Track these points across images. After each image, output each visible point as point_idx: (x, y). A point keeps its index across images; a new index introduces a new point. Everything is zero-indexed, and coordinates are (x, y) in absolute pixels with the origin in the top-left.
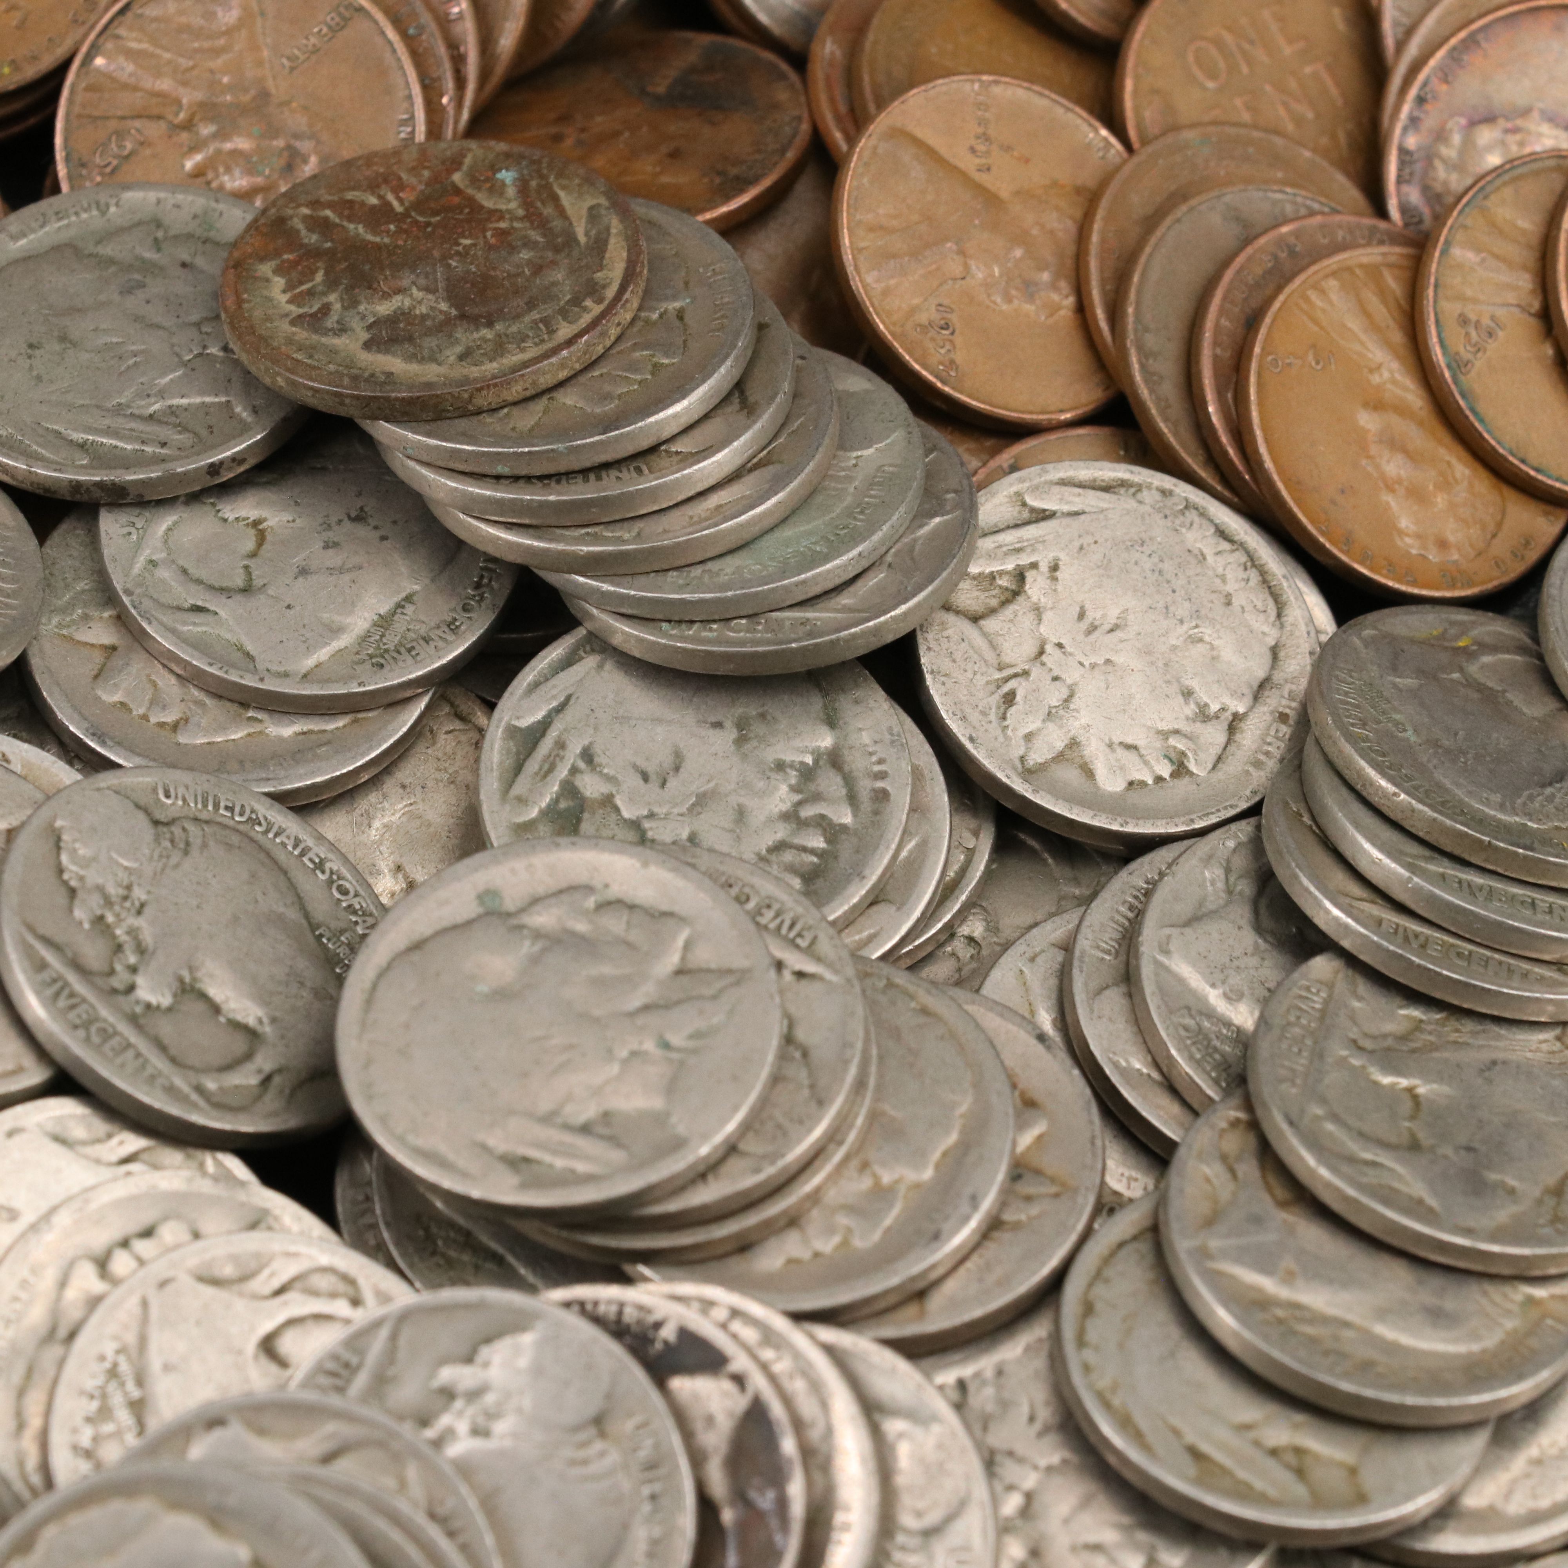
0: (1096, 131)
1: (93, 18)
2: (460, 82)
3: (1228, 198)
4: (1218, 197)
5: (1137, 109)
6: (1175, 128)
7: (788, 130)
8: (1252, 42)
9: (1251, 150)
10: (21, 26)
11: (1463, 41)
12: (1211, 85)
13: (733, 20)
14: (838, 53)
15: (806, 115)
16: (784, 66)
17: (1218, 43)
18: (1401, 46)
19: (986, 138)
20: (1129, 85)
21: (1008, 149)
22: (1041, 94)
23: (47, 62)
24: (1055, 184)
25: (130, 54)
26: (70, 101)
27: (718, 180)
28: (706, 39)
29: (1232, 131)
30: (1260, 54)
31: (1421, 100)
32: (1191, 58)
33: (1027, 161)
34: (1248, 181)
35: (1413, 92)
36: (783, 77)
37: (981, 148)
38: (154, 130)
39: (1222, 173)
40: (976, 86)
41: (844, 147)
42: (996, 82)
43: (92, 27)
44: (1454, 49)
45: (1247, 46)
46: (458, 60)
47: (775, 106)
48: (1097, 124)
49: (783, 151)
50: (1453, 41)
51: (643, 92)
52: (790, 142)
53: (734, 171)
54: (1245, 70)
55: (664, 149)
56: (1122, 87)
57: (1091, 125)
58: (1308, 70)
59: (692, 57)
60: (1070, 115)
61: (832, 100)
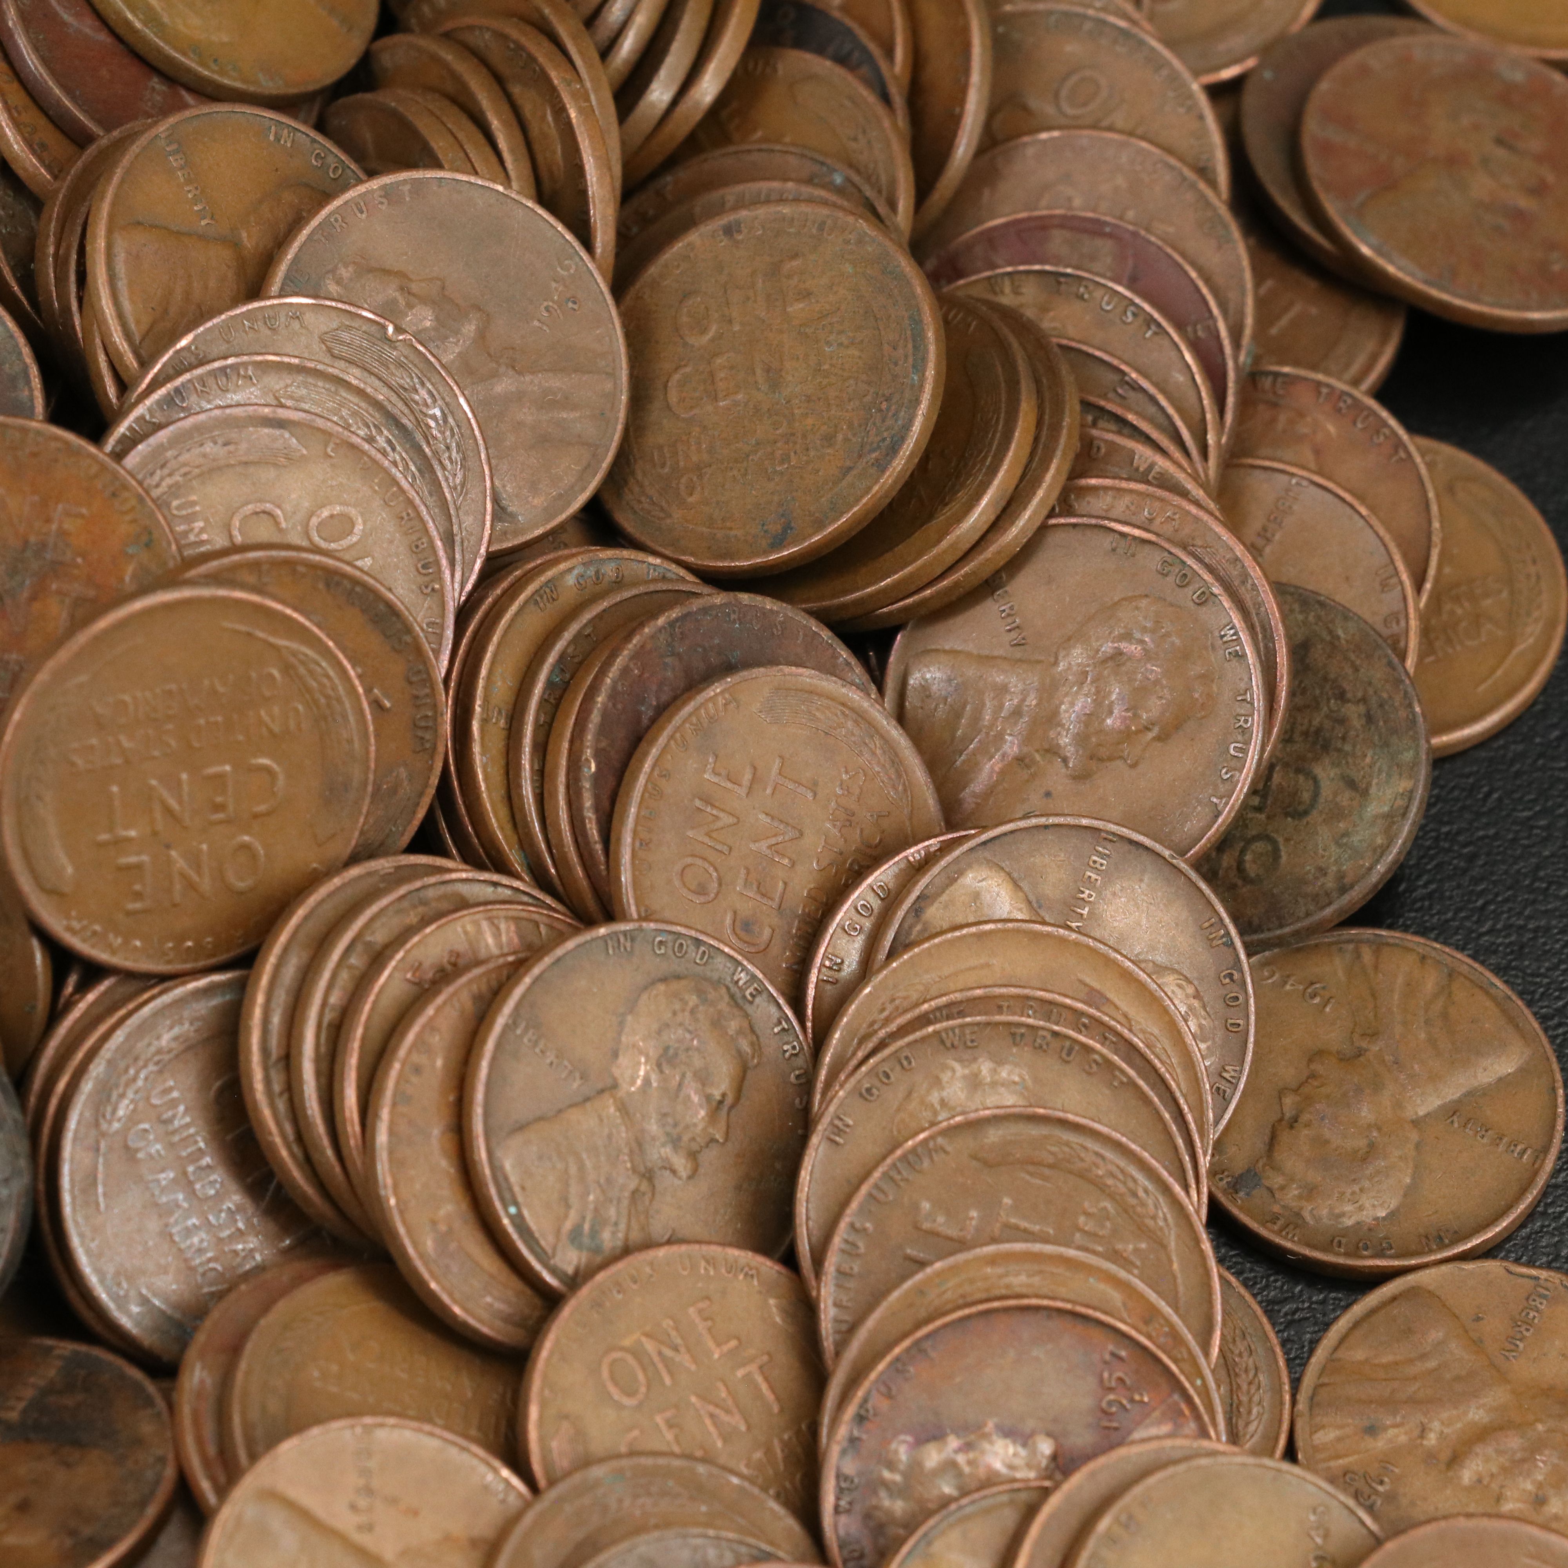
0: (496, 1471)
3: (642, 1549)
4: (630, 1551)
5: (542, 1439)
6: (586, 1462)
7: (150, 1474)
8: (676, 1349)
9: (671, 1483)
11: (908, 1350)
12: (627, 1401)
13: (99, 1328)
14: (209, 1381)
15: (171, 1456)
16: (151, 1388)
17: (637, 1353)
18: (841, 1346)
19: (369, 1491)
20: (534, 1412)
21: (393, 1501)
22: (431, 1434)
24: (447, 1538)
27: (68, 1542)
28: (67, 1348)
29: (649, 1461)
30: (684, 1359)
31: (861, 1419)
32: (605, 1373)
33: (416, 1513)
34: (666, 1524)
35: (851, 1410)
36: (149, 1402)
37: (363, 1503)
39: (638, 1513)
40: (358, 1430)
41: (211, 1498)
42: (382, 1425)
44: (897, 1359)
45: (668, 1352)
47: (138, 1442)
48: (497, 1463)
49: (143, 1504)
50: (897, 1351)
52: (152, 1493)
53: (87, 1531)
54: (668, 1381)
55: (13, 1498)
56: (525, 1416)
57: (488, 1464)
58: (740, 1373)
59: (51, 1372)
60: (465, 1456)
61: (200, 1441)
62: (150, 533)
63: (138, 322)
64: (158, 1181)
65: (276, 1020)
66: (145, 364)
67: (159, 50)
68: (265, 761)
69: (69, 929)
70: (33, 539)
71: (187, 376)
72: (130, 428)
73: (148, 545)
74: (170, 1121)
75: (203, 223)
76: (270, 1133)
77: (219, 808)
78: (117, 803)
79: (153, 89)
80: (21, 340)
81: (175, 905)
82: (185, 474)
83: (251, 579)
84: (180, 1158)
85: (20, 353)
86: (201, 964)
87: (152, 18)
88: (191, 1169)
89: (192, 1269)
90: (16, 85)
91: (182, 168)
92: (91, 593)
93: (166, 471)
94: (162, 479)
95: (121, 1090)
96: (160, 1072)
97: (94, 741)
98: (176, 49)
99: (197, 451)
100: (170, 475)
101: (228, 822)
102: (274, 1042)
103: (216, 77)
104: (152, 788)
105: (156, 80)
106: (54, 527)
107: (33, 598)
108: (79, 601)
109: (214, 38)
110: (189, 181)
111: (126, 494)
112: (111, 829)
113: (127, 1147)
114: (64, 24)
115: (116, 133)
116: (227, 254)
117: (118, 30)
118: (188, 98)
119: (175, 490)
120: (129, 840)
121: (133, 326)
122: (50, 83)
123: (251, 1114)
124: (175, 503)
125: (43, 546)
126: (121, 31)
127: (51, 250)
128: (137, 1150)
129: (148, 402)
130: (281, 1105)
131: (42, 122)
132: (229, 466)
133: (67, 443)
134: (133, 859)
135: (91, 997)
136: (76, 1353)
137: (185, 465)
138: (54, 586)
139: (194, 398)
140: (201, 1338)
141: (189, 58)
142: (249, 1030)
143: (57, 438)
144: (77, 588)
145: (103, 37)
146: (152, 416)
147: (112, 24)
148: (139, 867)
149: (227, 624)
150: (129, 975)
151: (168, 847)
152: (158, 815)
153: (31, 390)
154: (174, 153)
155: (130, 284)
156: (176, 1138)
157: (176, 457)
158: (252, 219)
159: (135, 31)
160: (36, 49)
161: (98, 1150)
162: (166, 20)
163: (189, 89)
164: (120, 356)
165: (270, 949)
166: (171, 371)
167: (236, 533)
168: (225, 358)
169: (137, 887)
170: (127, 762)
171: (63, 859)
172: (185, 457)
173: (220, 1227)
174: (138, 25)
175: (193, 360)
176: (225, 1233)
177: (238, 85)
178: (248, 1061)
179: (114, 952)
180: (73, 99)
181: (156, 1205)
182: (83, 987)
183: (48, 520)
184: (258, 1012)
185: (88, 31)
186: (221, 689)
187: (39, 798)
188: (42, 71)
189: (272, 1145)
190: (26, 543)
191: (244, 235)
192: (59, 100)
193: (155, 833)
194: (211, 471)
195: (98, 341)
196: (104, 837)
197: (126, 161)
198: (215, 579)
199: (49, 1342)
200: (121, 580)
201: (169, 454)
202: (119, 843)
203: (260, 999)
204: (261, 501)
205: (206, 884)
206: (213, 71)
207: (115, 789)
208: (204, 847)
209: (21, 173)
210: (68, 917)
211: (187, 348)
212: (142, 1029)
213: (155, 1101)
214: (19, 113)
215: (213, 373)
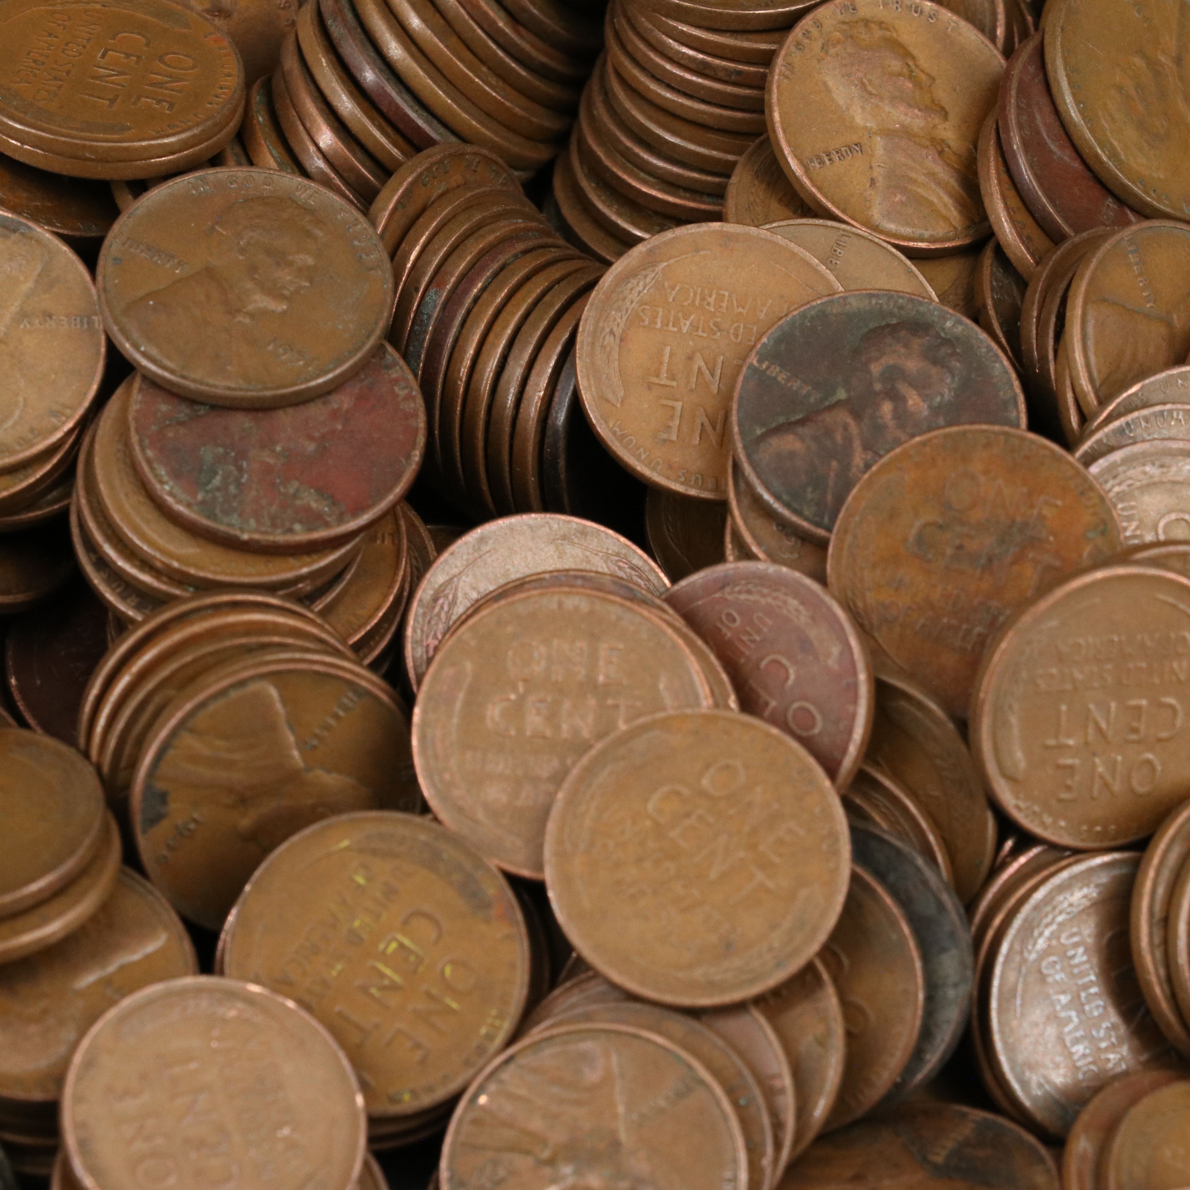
1: (481, 1062)
2: (778, 1145)
10: (423, 1062)
13: (1004, 1103)
16: (1043, 1151)
23: (441, 1094)
25: (511, 1097)
26: (457, 1132)
28: (979, 1115)
36: (1041, 1161)
38: (522, 1162)
43: (481, 1069)
46: (778, 1126)
51: (925, 1159)
59: (967, 1130)
62: (1106, 524)
63: (1099, 371)
64: (1059, 1000)
65: (1161, 891)
66: (1103, 402)
67: (1116, 178)
68: (1171, 700)
69: (1018, 807)
70: (1019, 519)
71: (1136, 414)
72: (1091, 447)
73: (1103, 533)
74: (1073, 957)
75: (1148, 305)
76: (1149, 973)
77: (1135, 730)
78: (1064, 718)
79: (1108, 206)
80: (1014, 376)
81: (1093, 798)
82: (1130, 486)
83: (1178, 565)
84: (1077, 984)
85: (1012, 385)
86: (1106, 844)
87: (1114, 155)
88: (1083, 995)
89: (1078, 1069)
90: (1013, 192)
91: (1137, 264)
92: (1057, 563)
93: (1117, 481)
94: (1113, 486)
95: (1041, 929)
96: (1071, 920)
97: (1054, 671)
98: (1128, 178)
99: (1141, 469)
100: (1120, 484)
101: (1139, 742)
102: (1158, 907)
103: (1155, 203)
104: (1089, 710)
105: (1110, 200)
106: (1035, 512)
107: (1014, 562)
108: (1049, 568)
109: (1155, 175)
110: (1141, 274)
111: (1092, 494)
112: (1056, 737)
113: (1040, 972)
114: (1051, 151)
115: (1085, 235)
116: (1163, 330)
117: (1088, 161)
118: (1131, 216)
119: (1122, 497)
120: (1069, 747)
121: (1095, 374)
122: (1040, 193)
123: (1135, 957)
124: (1120, 506)
125: (1026, 525)
126: (1091, 162)
127: (1035, 314)
128: (1049, 975)
129: (1107, 429)
130: (1159, 954)
131: (1030, 221)
132: (1162, 483)
133: (1052, 451)
134: (1069, 761)
135: (1023, 860)
136: (986, 1120)
137: (1130, 478)
138: (1031, 555)
139: (1139, 431)
140: (1085, 1117)
141: (1137, 186)
142: (1140, 896)
143: (1045, 447)
144: (1048, 559)
145: (1076, 165)
146: (1108, 440)
147: (1085, 156)
148: (1071, 768)
149: (1161, 596)
150: (1053, 846)
151: (1094, 755)
152: (1091, 730)
153: (1018, 412)
154: (1132, 252)
155: (1096, 343)
156: (1076, 971)
157: (1125, 472)
158: (1182, 306)
159: (1102, 163)
160: (1032, 167)
161: (1020, 971)
162: (1123, 157)
163: (1133, 209)
164: (1085, 395)
165: (1161, 837)
166: (1122, 409)
167: (1160, 531)
168: (1164, 404)
169: (1069, 782)
170: (1075, 689)
171: (1019, 755)
172: (1131, 473)
173: (1101, 1040)
174: (1105, 159)
175: (1139, 403)
176: (1103, 1045)
177: (1168, 210)
178: (1138, 919)
179: (1046, 828)
180: (1054, 206)
181: (1056, 1017)
182: (1015, 853)
183: (1032, 506)
184: (1148, 885)
185: (1066, 159)
186: (1149, 643)
187: (1010, 707)
188: (1035, 184)
189: (1149, 983)
190: (1013, 521)
191: (1175, 317)
192: (1044, 207)
193: (1087, 744)
194: (1148, 485)
195: (1068, 382)
196: (1051, 742)
197: (1100, 254)
198: (1154, 562)
199: (965, 1109)
200: (1080, 556)
201: (1121, 469)
202: (1062, 747)
203: (1151, 873)
204: (1182, 511)
205: (1117, 787)
206: (1153, 199)
207: (1064, 708)
208: (1119, 758)
209: (1011, 256)
210: (1017, 798)
211: (1135, 394)
212: (1062, 888)
213: (1063, 940)
214: (1014, 212)
215: (1155, 415)
